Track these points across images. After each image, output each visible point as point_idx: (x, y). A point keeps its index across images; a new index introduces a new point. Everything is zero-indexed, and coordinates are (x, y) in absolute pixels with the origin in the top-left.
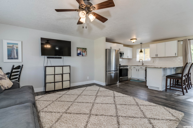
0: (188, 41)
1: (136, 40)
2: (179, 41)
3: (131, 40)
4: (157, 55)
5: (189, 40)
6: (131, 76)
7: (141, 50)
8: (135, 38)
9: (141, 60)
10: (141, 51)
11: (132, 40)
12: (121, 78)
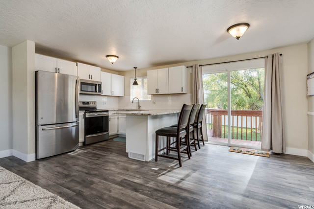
0: (199, 68)
1: (116, 58)
2: (187, 67)
4: (157, 90)
5: (199, 66)
6: (118, 131)
7: (135, 80)
8: (114, 53)
9: (137, 100)
10: (135, 83)
11: (109, 58)
12: (89, 136)
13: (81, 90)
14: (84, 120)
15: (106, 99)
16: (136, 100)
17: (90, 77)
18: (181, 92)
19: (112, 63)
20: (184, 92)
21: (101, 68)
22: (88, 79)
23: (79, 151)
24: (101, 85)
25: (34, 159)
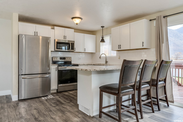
0: (163, 20)
2: (150, 20)
3: (73, 18)
4: (120, 46)
5: (164, 17)
8: (78, 15)
11: (74, 20)
12: (61, 85)
13: (57, 48)
14: (57, 72)
15: (84, 56)
16: (103, 55)
17: (65, 37)
18: (142, 47)
19: (77, 24)
20: (144, 47)
21: (75, 29)
22: (63, 39)
23: (51, 97)
24: (73, 43)
25: (17, 99)
